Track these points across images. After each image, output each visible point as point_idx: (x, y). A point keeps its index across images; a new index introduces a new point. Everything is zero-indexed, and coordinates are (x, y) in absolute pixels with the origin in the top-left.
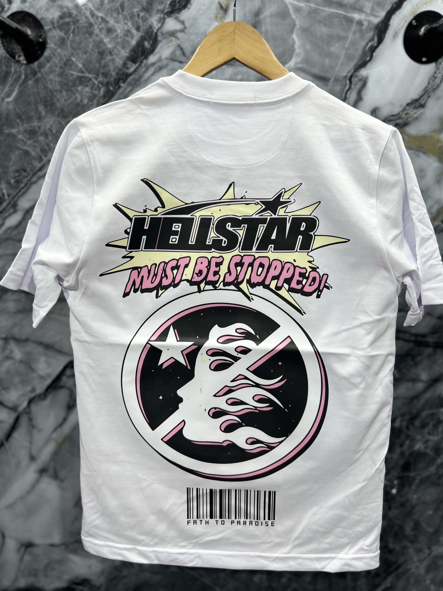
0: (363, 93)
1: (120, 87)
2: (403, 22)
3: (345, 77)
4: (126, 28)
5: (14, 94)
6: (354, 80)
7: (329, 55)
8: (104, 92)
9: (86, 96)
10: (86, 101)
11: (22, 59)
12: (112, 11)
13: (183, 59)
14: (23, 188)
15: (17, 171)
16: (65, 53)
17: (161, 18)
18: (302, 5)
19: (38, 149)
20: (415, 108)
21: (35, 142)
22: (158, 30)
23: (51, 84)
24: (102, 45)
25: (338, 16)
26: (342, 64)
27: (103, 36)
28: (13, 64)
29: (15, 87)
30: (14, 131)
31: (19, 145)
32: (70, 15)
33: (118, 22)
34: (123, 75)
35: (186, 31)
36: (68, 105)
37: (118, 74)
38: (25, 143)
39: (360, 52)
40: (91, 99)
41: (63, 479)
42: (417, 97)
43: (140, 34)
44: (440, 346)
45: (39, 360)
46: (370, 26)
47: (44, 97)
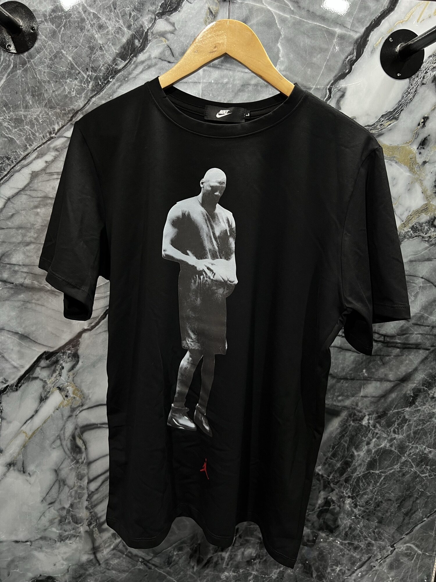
0: (341, 103)
1: (109, 82)
2: (381, 38)
3: (325, 87)
4: (117, 25)
6: (334, 90)
7: (311, 65)
8: (93, 86)
9: (74, 88)
10: (74, 94)
11: (13, 49)
12: (104, 8)
13: (172, 59)
14: (6, 175)
15: (1, 158)
16: (56, 45)
17: (152, 19)
18: (287, 16)
19: (23, 138)
20: (389, 119)
21: (21, 130)
22: (148, 30)
23: (40, 74)
24: (93, 41)
25: (321, 29)
26: (322, 74)
28: (2, 52)
29: (3, 75)
31: (3, 132)
32: (62, 9)
33: (109, 20)
34: (112, 70)
35: (176, 32)
36: (56, 96)
37: (107, 69)
38: (10, 131)
39: (340, 64)
40: (79, 92)
41: (31, 473)
42: (392, 110)
43: (131, 33)
44: (407, 347)
45: (12, 350)
46: (350, 41)
47: (32, 87)
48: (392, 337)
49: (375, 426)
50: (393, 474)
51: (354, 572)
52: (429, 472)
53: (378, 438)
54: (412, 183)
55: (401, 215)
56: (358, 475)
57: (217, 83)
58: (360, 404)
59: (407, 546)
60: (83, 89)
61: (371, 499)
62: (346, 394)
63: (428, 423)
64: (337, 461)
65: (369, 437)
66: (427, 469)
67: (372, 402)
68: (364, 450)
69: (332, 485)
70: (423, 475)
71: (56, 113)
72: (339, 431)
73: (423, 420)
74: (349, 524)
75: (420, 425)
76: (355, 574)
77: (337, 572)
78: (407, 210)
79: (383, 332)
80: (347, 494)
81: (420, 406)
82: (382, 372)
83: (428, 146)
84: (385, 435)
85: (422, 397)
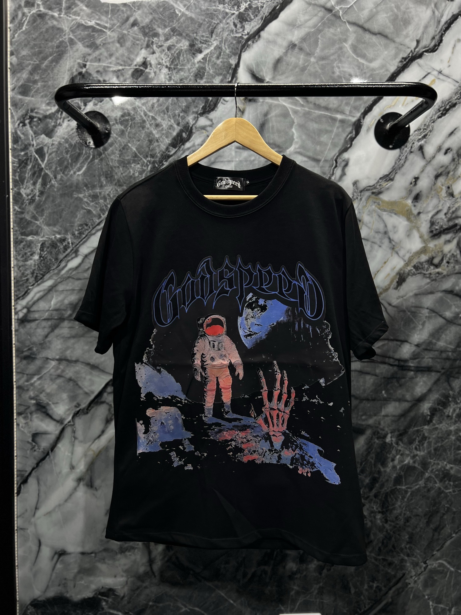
0: (346, 170)
1: (163, 164)
2: (373, 121)
3: (332, 159)
4: (169, 123)
5: (84, 169)
6: (339, 161)
7: (320, 143)
8: (151, 168)
9: (137, 171)
10: (137, 174)
11: (92, 144)
12: (160, 112)
14: (84, 238)
15: (81, 225)
16: (124, 140)
17: (195, 117)
18: (299, 108)
19: (98, 209)
20: (386, 181)
21: (96, 203)
22: (192, 125)
23: (112, 162)
24: (151, 136)
25: (325, 116)
26: (329, 150)
27: (152, 129)
28: (84, 148)
29: (85, 164)
30: (81, 196)
31: (84, 206)
32: (129, 114)
33: (164, 120)
34: (165, 156)
35: (214, 126)
36: (123, 177)
37: (162, 155)
38: (88, 204)
39: (343, 141)
40: (141, 173)
41: (97, 488)
42: (388, 173)
43: (179, 128)
44: (420, 370)
45: (85, 378)
46: (350, 123)
47: (106, 171)
48: (406, 361)
49: (397, 444)
50: (418, 490)
51: (390, 589)
52: (453, 488)
53: (402, 455)
54: (410, 229)
55: (404, 256)
56: (386, 490)
57: (246, 161)
58: (382, 423)
59: (439, 563)
60: (144, 171)
61: (400, 514)
62: (369, 413)
63: (447, 440)
64: (366, 477)
65: (393, 455)
66: (450, 485)
67: (393, 421)
68: (389, 466)
69: (363, 501)
70: (447, 491)
71: (123, 189)
72: (365, 448)
73: (441, 438)
74: (381, 540)
75: (439, 442)
76: (391, 592)
77: (374, 588)
78: (408, 252)
79: (397, 356)
80: (377, 509)
81: (438, 424)
82: (400, 392)
83: (421, 200)
84: (407, 452)
85: (438, 415)
